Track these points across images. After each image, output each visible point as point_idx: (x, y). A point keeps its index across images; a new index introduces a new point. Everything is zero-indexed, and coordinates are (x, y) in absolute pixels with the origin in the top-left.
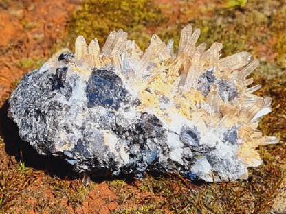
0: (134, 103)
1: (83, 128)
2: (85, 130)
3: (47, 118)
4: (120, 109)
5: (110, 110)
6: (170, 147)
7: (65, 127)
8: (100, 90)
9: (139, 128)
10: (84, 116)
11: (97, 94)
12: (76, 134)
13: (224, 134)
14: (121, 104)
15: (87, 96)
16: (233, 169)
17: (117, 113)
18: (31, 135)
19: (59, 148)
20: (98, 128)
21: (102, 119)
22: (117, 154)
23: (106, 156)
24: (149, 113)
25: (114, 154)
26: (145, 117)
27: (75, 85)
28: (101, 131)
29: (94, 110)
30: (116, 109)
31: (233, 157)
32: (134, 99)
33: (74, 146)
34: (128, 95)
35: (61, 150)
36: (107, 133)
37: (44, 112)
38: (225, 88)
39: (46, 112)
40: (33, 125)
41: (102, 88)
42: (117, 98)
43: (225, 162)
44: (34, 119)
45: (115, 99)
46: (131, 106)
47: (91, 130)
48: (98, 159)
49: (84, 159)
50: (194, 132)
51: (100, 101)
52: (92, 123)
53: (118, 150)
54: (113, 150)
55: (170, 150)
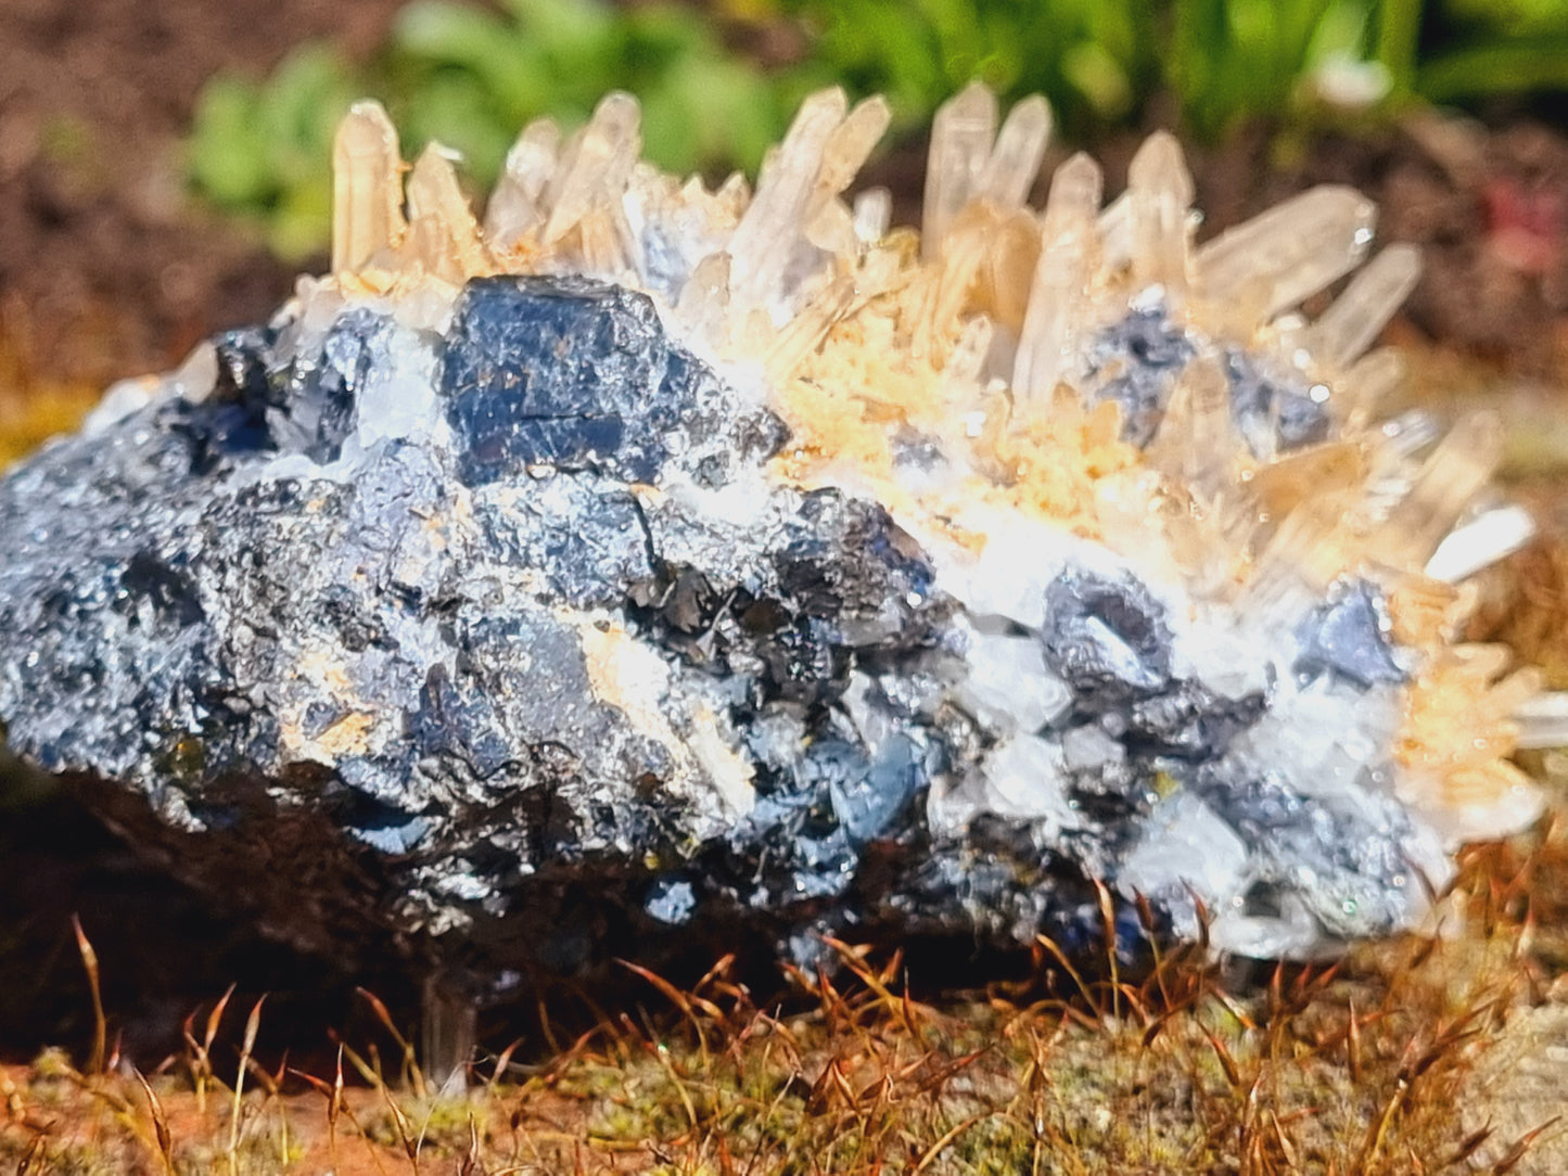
0: (749, 439)
1: (448, 605)
2: (464, 611)
3: (207, 580)
4: (669, 472)
5: (609, 486)
6: (985, 721)
7: (334, 610)
8: (533, 367)
9: (799, 571)
10: (444, 532)
11: (517, 395)
12: (408, 648)
13: (1300, 631)
14: (674, 440)
15: (453, 418)
16: (1373, 851)
17: (651, 498)
18: (97, 726)
19: (304, 745)
20: (544, 599)
21: (566, 546)
22: (678, 752)
23: (609, 763)
24: (848, 495)
25: (661, 751)
26: (827, 515)
27: (365, 364)
28: (564, 616)
29: (502, 495)
30: (646, 471)
31: (1365, 780)
32: (750, 412)
33: (398, 723)
34: (707, 385)
35: (320, 751)
36: (603, 627)
37: (181, 558)
38: (1248, 396)
39: (193, 551)
40: (113, 661)
41: (546, 357)
42: (642, 408)
43: (1320, 816)
44: (114, 624)
45: (633, 413)
46: (735, 455)
47: (500, 612)
48: (567, 791)
49: (476, 792)
50: (1134, 599)
51: (536, 434)
52: (502, 572)
53: (682, 729)
54: (650, 725)
55: (988, 741)
